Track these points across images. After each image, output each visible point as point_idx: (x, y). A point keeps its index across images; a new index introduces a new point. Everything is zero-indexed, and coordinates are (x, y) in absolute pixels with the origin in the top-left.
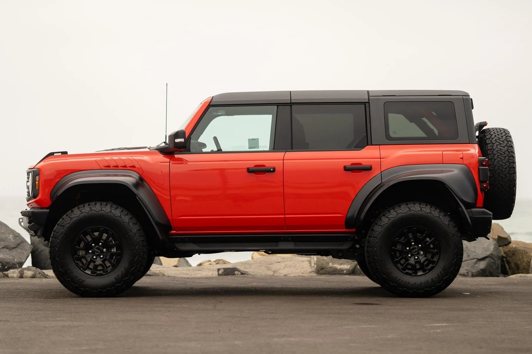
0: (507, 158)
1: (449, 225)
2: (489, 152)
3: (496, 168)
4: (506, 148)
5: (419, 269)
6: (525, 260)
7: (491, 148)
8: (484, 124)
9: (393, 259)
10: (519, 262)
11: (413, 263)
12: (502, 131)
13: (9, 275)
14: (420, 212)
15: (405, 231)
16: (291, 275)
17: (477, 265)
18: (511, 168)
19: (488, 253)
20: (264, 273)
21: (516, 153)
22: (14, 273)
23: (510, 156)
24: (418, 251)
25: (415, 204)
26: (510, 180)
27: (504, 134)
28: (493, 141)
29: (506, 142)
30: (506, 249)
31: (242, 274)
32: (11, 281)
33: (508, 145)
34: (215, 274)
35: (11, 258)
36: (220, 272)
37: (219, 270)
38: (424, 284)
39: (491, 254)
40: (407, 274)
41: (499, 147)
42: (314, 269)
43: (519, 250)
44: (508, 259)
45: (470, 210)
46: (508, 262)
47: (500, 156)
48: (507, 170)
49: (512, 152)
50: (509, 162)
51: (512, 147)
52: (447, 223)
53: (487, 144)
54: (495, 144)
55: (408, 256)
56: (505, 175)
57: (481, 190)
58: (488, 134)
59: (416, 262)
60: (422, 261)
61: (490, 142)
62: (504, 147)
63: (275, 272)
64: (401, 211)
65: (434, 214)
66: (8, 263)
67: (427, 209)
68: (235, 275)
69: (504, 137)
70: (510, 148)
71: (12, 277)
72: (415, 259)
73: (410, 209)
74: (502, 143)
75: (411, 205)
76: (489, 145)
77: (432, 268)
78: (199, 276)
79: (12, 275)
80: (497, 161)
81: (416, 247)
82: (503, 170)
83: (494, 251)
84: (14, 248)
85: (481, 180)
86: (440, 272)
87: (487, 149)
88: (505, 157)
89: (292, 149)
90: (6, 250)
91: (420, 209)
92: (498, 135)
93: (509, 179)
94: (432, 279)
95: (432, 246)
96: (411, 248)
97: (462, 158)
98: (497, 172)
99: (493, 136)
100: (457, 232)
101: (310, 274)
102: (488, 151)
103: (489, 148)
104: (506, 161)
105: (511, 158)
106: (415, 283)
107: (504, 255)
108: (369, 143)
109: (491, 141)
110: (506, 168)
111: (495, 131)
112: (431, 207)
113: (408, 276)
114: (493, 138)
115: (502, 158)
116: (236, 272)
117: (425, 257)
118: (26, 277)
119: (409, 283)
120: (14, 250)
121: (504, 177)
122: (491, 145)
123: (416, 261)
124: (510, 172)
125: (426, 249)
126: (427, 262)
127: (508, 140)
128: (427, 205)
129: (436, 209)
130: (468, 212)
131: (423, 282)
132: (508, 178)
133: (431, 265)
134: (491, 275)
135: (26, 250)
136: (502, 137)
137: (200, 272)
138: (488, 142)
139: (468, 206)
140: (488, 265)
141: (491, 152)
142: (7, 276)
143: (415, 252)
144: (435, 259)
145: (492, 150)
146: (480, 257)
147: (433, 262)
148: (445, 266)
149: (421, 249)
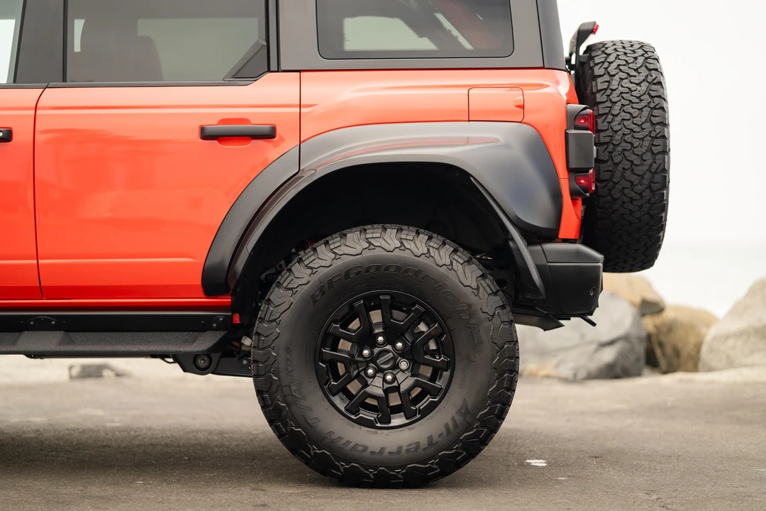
0: (646, 112)
1: (478, 289)
2: (599, 98)
3: (618, 137)
4: (645, 85)
5: (396, 410)
6: (692, 340)
7: (605, 85)
8: (590, 27)
9: (323, 383)
10: (680, 345)
11: (380, 392)
12: (636, 46)
14: (397, 253)
15: (356, 305)
17: (597, 355)
18: (656, 137)
19: (620, 332)
21: (669, 99)
23: (655, 108)
24: (394, 358)
25: (385, 229)
26: (653, 170)
27: (640, 52)
28: (612, 69)
29: (644, 72)
30: (658, 320)
33: (650, 79)
38: (408, 450)
39: (626, 333)
40: (363, 422)
41: (626, 83)
45: (538, 248)
46: (661, 345)
47: (628, 108)
48: (646, 143)
49: (660, 97)
50: (653, 124)
51: (660, 83)
52: (474, 285)
53: (595, 77)
54: (617, 78)
55: (366, 374)
56: (641, 156)
57: (574, 195)
58: (600, 52)
59: (386, 391)
60: (403, 387)
61: (602, 71)
62: (638, 84)
64: (345, 250)
65: (437, 257)
67: (418, 243)
69: (641, 60)
70: (654, 87)
72: (384, 380)
73: (370, 244)
74: (633, 73)
75: (374, 233)
76: (599, 80)
77: (432, 407)
80: (619, 119)
81: (389, 347)
82: (636, 144)
85: (572, 165)
86: (453, 419)
87: (594, 90)
88: (641, 110)
89: (64, 80)
91: (398, 244)
92: (625, 54)
93: (651, 166)
94: (430, 438)
95: (432, 346)
96: (376, 350)
97: (522, 107)
98: (620, 149)
99: (611, 58)
100: (503, 307)
102: (598, 96)
103: (600, 87)
104: (644, 119)
105: (656, 112)
106: (382, 450)
107: (653, 331)
108: (274, 66)
109: (606, 69)
110: (642, 139)
111: (619, 46)
112: (430, 238)
113: (364, 429)
114: (610, 63)
115: (632, 111)
117: (413, 376)
119: (366, 448)
121: (637, 161)
122: (607, 78)
123: (386, 386)
124: (653, 148)
125: (414, 355)
126: (418, 390)
127: (651, 67)
128: (418, 233)
129: (444, 244)
130: (531, 253)
131: (404, 448)
132: (648, 163)
133: (428, 399)
136: (636, 58)
138: (598, 71)
139: (535, 236)
140: (622, 355)
141: (604, 98)
143: (385, 363)
144: (440, 383)
145: (608, 92)
146: (602, 342)
147: (435, 392)
148: (464, 400)
149: (403, 354)
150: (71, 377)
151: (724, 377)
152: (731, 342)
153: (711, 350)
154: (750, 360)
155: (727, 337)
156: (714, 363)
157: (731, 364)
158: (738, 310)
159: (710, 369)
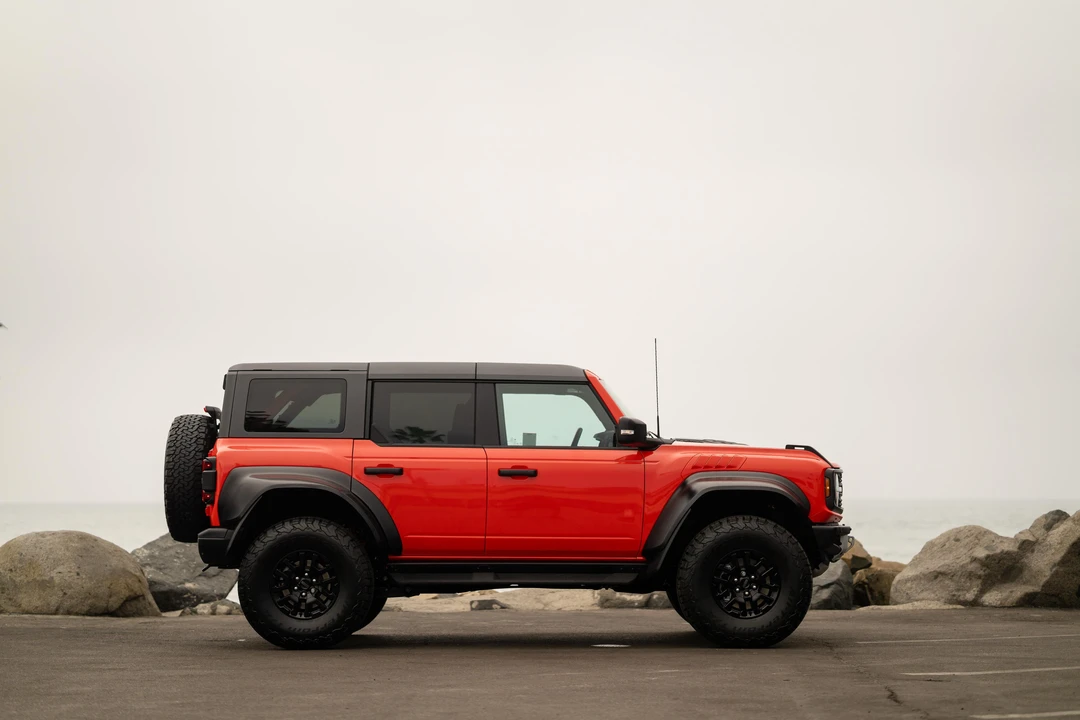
10: (884, 590)
13: (199, 611)
16: (567, 609)
17: (818, 595)
19: (834, 578)
20: (531, 607)
22: (204, 608)
30: (867, 572)
31: (502, 608)
32: (199, 618)
34: (467, 608)
35: (210, 588)
36: (474, 606)
37: (472, 603)
39: (838, 580)
42: (597, 601)
43: (886, 574)
44: (871, 586)
46: (871, 590)
63: (546, 605)
66: (205, 595)
68: (492, 608)
71: (201, 614)
78: (446, 610)
79: (202, 611)
83: (843, 574)
84: (214, 576)
90: (203, 578)
101: (592, 608)
107: (866, 581)
116: (494, 606)
118: (220, 614)
120: (214, 578)
134: (838, 607)
135: (229, 578)
137: (449, 606)
140: (834, 594)
142: (195, 612)
146: (822, 584)
150: (472, 609)
151: (900, 607)
152: (909, 585)
153: (896, 590)
154: (921, 596)
155: (907, 580)
156: (898, 599)
157: (909, 600)
158: (916, 561)
159: (896, 603)
